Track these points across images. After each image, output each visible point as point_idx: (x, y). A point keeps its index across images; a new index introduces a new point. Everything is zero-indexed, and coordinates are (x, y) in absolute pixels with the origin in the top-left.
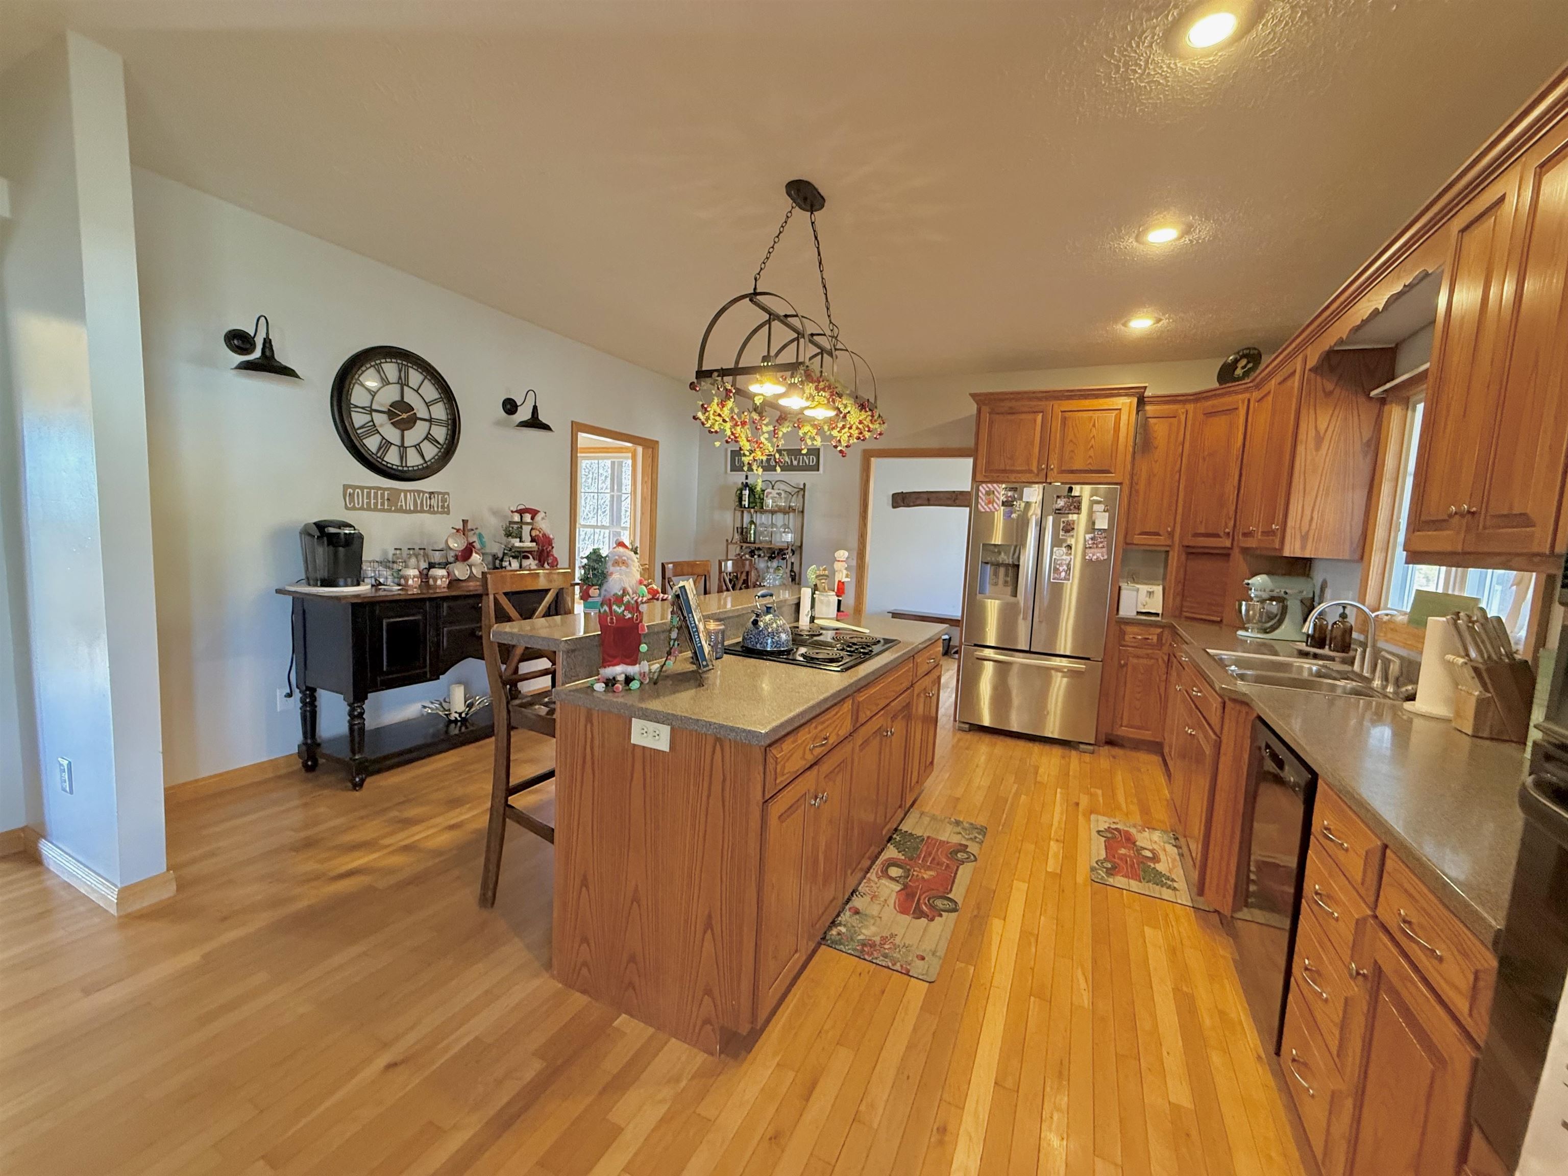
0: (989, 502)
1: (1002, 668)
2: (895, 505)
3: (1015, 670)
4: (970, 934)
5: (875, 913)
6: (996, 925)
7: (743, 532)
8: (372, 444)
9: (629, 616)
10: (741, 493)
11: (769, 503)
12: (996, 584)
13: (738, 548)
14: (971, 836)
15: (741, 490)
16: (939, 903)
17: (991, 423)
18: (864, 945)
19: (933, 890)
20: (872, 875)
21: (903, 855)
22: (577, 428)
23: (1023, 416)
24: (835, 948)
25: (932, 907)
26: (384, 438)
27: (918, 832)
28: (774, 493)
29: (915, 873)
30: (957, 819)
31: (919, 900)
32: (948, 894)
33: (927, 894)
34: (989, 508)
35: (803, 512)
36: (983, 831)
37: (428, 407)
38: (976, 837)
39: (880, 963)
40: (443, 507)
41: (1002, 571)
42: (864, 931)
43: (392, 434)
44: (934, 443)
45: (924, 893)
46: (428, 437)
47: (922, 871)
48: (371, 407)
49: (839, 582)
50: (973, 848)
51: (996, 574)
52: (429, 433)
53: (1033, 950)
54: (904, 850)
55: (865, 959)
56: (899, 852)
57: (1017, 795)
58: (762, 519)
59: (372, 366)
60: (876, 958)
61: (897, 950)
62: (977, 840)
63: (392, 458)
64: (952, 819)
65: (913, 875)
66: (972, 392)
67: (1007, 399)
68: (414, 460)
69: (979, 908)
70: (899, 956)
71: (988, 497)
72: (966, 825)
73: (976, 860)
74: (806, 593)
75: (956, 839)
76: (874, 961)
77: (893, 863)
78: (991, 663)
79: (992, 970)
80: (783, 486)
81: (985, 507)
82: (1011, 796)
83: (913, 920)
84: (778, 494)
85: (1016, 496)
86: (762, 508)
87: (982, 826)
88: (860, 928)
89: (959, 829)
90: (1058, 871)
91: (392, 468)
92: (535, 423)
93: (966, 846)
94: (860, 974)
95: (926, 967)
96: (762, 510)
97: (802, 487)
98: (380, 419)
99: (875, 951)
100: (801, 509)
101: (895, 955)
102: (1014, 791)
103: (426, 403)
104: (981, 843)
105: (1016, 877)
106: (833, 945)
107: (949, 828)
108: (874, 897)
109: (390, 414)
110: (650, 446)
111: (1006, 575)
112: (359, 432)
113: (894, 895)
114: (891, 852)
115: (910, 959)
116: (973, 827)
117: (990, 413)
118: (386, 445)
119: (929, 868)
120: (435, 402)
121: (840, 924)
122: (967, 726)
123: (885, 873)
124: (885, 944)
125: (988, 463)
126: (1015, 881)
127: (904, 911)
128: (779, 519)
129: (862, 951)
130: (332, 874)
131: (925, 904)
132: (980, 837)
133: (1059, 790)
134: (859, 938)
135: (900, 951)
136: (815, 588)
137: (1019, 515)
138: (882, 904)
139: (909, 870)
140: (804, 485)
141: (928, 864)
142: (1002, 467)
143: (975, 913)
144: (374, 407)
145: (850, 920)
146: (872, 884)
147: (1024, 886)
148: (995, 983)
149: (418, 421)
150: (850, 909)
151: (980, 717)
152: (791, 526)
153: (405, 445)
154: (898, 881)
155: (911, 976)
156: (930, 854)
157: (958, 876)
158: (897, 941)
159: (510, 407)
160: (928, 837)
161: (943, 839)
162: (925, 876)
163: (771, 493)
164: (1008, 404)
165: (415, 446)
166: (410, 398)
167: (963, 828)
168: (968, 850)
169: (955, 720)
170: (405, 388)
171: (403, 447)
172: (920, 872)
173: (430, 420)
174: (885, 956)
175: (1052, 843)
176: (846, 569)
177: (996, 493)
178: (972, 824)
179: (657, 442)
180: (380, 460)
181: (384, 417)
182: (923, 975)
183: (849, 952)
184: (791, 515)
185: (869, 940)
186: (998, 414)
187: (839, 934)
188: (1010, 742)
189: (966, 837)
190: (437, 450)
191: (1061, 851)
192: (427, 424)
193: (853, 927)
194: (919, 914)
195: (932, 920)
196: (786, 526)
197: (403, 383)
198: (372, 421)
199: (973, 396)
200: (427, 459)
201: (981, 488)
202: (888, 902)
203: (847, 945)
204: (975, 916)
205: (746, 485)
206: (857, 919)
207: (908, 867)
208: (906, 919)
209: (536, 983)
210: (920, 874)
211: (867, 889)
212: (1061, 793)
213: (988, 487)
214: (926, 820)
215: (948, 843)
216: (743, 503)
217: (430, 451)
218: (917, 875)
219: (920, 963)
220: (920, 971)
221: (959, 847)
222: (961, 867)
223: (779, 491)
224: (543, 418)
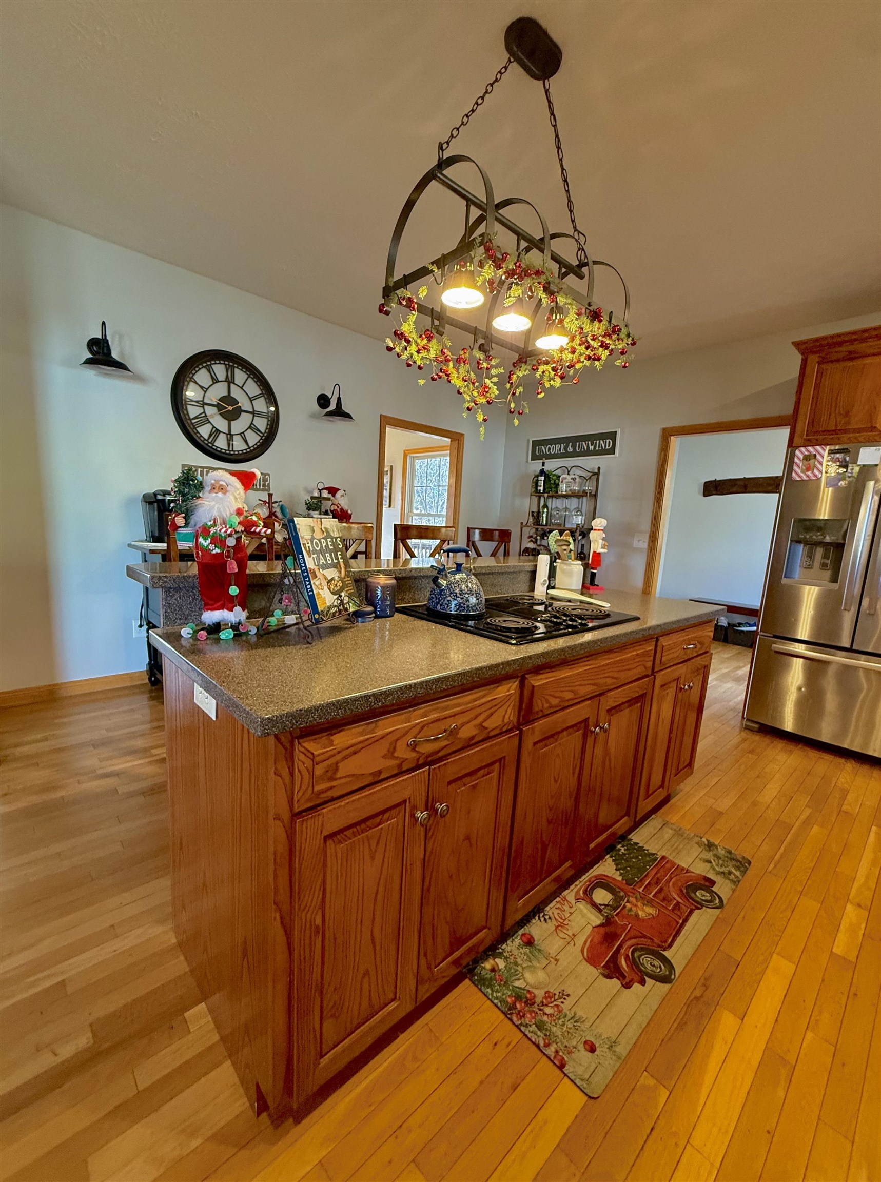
0: (808, 469)
1: (815, 668)
2: (706, 493)
3: (831, 670)
4: (682, 1025)
5: (553, 952)
6: (727, 1022)
7: (537, 516)
8: (204, 431)
9: (218, 551)
10: (537, 481)
11: (563, 488)
12: (810, 567)
13: (534, 530)
14: (723, 869)
15: (537, 476)
16: (647, 962)
17: (820, 374)
18: (518, 998)
19: (645, 937)
20: (570, 894)
21: (621, 874)
22: (386, 421)
23: (868, 361)
24: (480, 990)
25: (634, 964)
26: (214, 427)
27: (651, 848)
28: (569, 478)
29: (628, 905)
30: (712, 841)
31: (620, 946)
32: (664, 950)
33: (633, 941)
34: (808, 476)
35: (595, 496)
36: (743, 865)
37: (251, 401)
38: (730, 873)
39: (529, 1035)
40: (264, 485)
41: (819, 552)
42: (528, 975)
43: (220, 423)
44: (746, 414)
45: (631, 938)
46: (251, 427)
47: (639, 904)
48: (203, 401)
49: (594, 552)
50: (723, 888)
51: (810, 555)
52: (252, 423)
53: (781, 1094)
54: (625, 869)
55: (511, 1020)
56: (616, 870)
57: (807, 823)
58: (554, 503)
59: (203, 367)
60: (526, 1026)
61: (560, 1022)
62: (732, 877)
63: (221, 443)
64: (704, 840)
65: (625, 907)
66: (794, 340)
67: (847, 341)
68: (239, 445)
69: (705, 986)
70: (559, 1033)
71: (806, 462)
72: (721, 852)
73: (721, 906)
74: (543, 560)
75: (700, 869)
76: (523, 1029)
77: (603, 883)
78: (801, 660)
79: (698, 1113)
80: (579, 472)
81: (802, 474)
82: (798, 824)
83: (601, 977)
84: (573, 479)
85: (847, 459)
86: (557, 492)
87: (744, 858)
88: (523, 969)
89: (709, 855)
90: (853, 958)
91: (220, 452)
92: (339, 413)
93: (713, 883)
94: (495, 1044)
95: (594, 1066)
96: (557, 496)
97: (596, 471)
98: (210, 411)
99: (531, 1012)
100: (593, 493)
101: (554, 1029)
102: (803, 817)
103: (250, 398)
104: (737, 882)
105: (778, 949)
106: (481, 983)
107: (696, 851)
108: (561, 926)
109: (218, 407)
110: (457, 438)
111: (825, 556)
112: (194, 421)
113: (589, 930)
114: (607, 867)
115: (574, 1043)
116: (730, 856)
117: (819, 363)
118: (216, 432)
119: (650, 903)
120: (256, 397)
121: (500, 955)
122: (757, 726)
123: (587, 895)
124: (547, 1005)
125: (812, 422)
126: (775, 956)
127: (592, 960)
128: (573, 503)
129: (513, 1007)
130: (100, 772)
131: (627, 956)
132: (737, 873)
133: (874, 828)
134: (517, 984)
135: (563, 1025)
136: (555, 558)
137: (850, 483)
138: (568, 939)
139: (622, 899)
140: (599, 468)
141: (651, 896)
142: (832, 427)
143: (698, 993)
144: (206, 401)
145: (516, 952)
146: (566, 907)
147: (788, 968)
148: (697, 1139)
149: (243, 414)
150: (523, 935)
151: (781, 718)
152: (584, 511)
153: (232, 433)
154: (600, 911)
155: (566, 1075)
156: (658, 882)
157: (688, 926)
158: (566, 1005)
159: (323, 401)
160: (663, 858)
161: (684, 865)
162: (641, 913)
163: (566, 478)
164: (845, 348)
165: (240, 434)
166: (236, 393)
167: (715, 855)
168: (713, 889)
169: (743, 717)
170: (232, 385)
171: (230, 436)
172: (636, 906)
173: (253, 413)
174: (540, 1026)
175: (849, 907)
176: (603, 539)
177: (818, 456)
178: (730, 852)
179: (462, 435)
180: (210, 445)
181: (215, 410)
182: (582, 1080)
183: (496, 1001)
184: (585, 498)
185: (529, 991)
186: (832, 362)
187: (493, 970)
188: (814, 754)
189: (718, 869)
190: (259, 438)
191: (863, 926)
192: (251, 415)
193: (516, 964)
194: (612, 970)
195: (627, 986)
196: (578, 510)
197: (230, 381)
198: (204, 412)
199: (797, 344)
200: (250, 445)
201: (797, 452)
202: (576, 939)
203: (497, 991)
204: (697, 999)
205: (542, 472)
206: (525, 954)
207: (622, 894)
208: (591, 972)
209: (158, 930)
210: (634, 909)
211: (556, 912)
212: (876, 833)
213: (808, 451)
214: (668, 833)
215: (688, 871)
216: (539, 488)
217: (253, 439)
218: (630, 910)
219: (583, 1054)
220: (580, 1072)
221: (703, 882)
222: (697, 912)
223: (574, 476)
224: (345, 408)
